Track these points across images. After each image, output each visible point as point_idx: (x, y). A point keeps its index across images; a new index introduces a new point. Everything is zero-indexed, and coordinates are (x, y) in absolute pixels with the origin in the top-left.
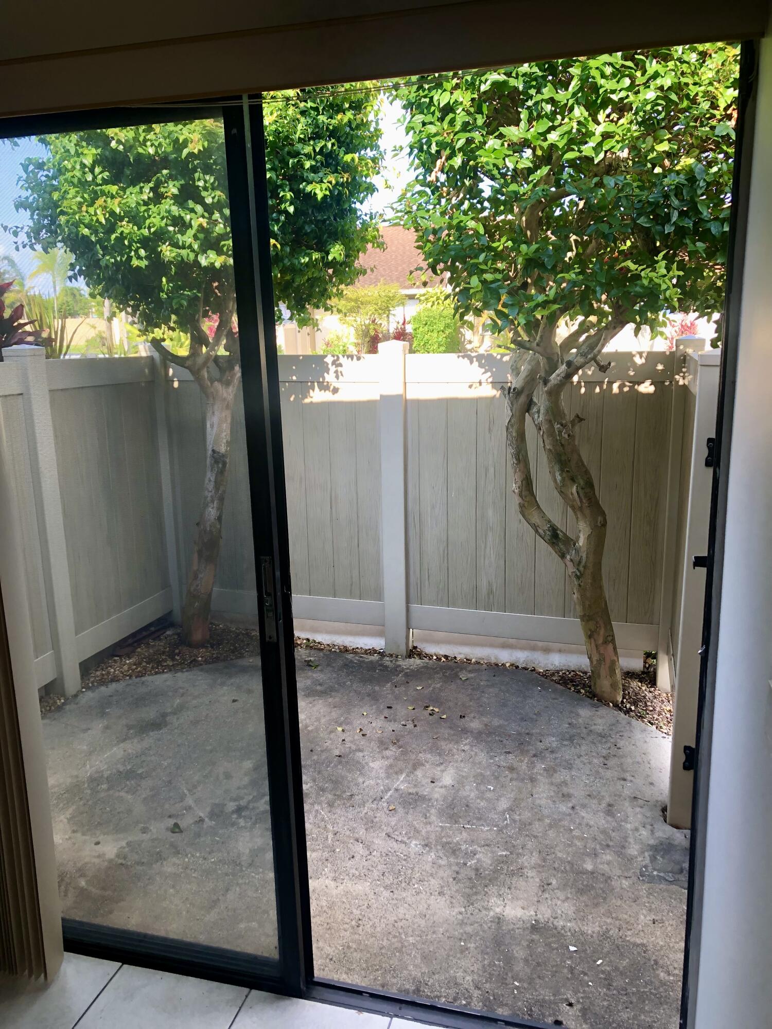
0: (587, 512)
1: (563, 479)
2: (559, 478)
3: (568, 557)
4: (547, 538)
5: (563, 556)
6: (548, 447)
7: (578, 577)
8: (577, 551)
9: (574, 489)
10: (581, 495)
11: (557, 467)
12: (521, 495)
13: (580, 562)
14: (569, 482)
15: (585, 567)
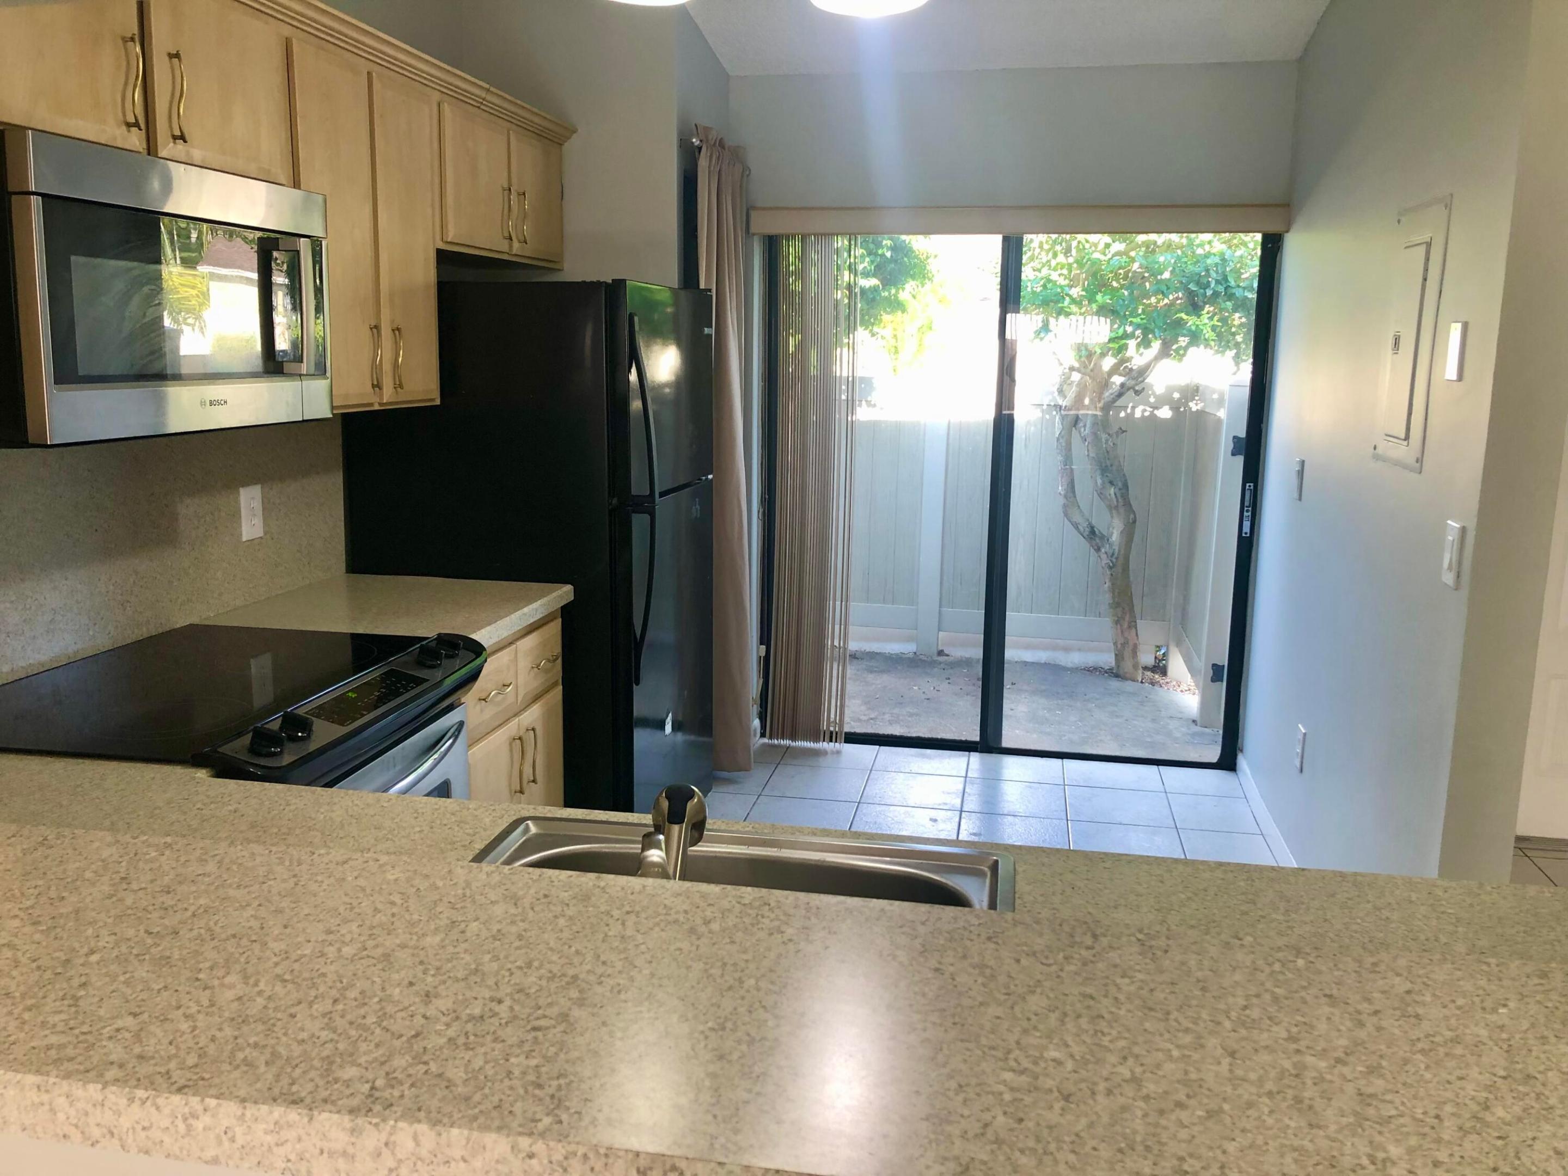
0: (1122, 510)
1: (1103, 483)
2: (1099, 481)
3: (1103, 550)
4: (1086, 533)
5: (1098, 550)
6: (1092, 455)
7: (1110, 568)
8: (1111, 545)
9: (1112, 491)
10: (1118, 495)
11: (1099, 472)
12: (1066, 497)
13: (1113, 554)
14: (1108, 485)
15: (1117, 558)
